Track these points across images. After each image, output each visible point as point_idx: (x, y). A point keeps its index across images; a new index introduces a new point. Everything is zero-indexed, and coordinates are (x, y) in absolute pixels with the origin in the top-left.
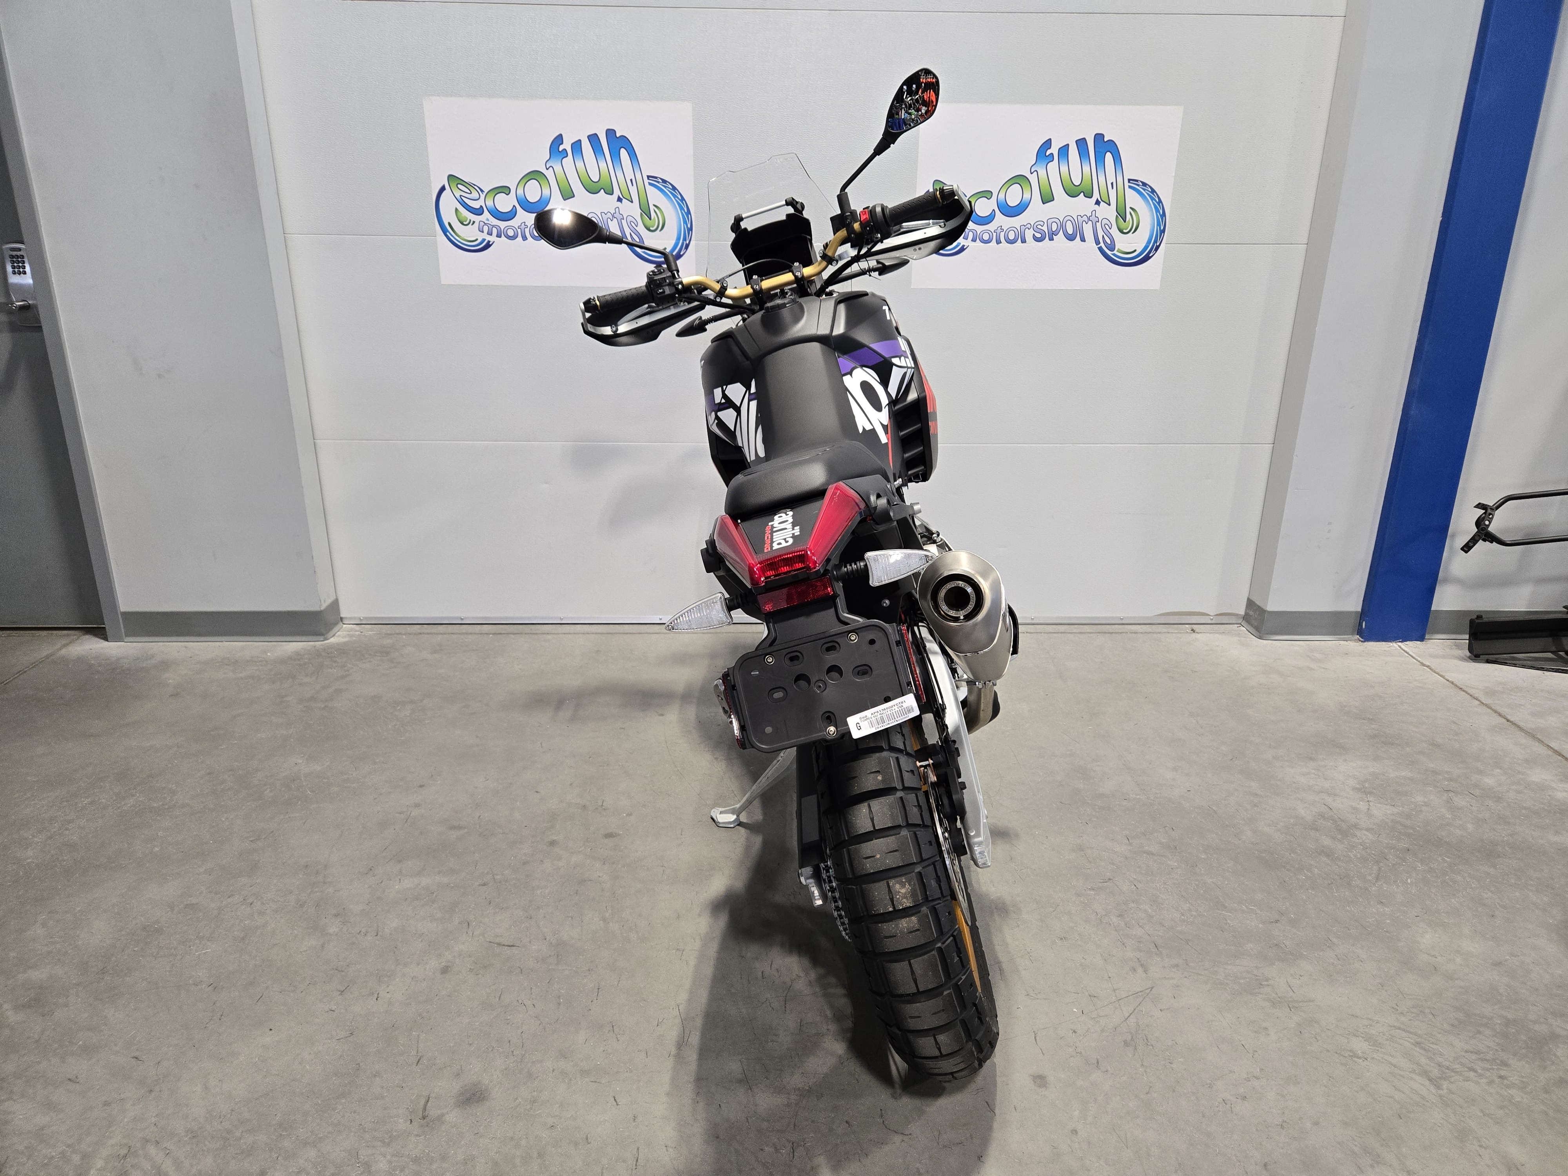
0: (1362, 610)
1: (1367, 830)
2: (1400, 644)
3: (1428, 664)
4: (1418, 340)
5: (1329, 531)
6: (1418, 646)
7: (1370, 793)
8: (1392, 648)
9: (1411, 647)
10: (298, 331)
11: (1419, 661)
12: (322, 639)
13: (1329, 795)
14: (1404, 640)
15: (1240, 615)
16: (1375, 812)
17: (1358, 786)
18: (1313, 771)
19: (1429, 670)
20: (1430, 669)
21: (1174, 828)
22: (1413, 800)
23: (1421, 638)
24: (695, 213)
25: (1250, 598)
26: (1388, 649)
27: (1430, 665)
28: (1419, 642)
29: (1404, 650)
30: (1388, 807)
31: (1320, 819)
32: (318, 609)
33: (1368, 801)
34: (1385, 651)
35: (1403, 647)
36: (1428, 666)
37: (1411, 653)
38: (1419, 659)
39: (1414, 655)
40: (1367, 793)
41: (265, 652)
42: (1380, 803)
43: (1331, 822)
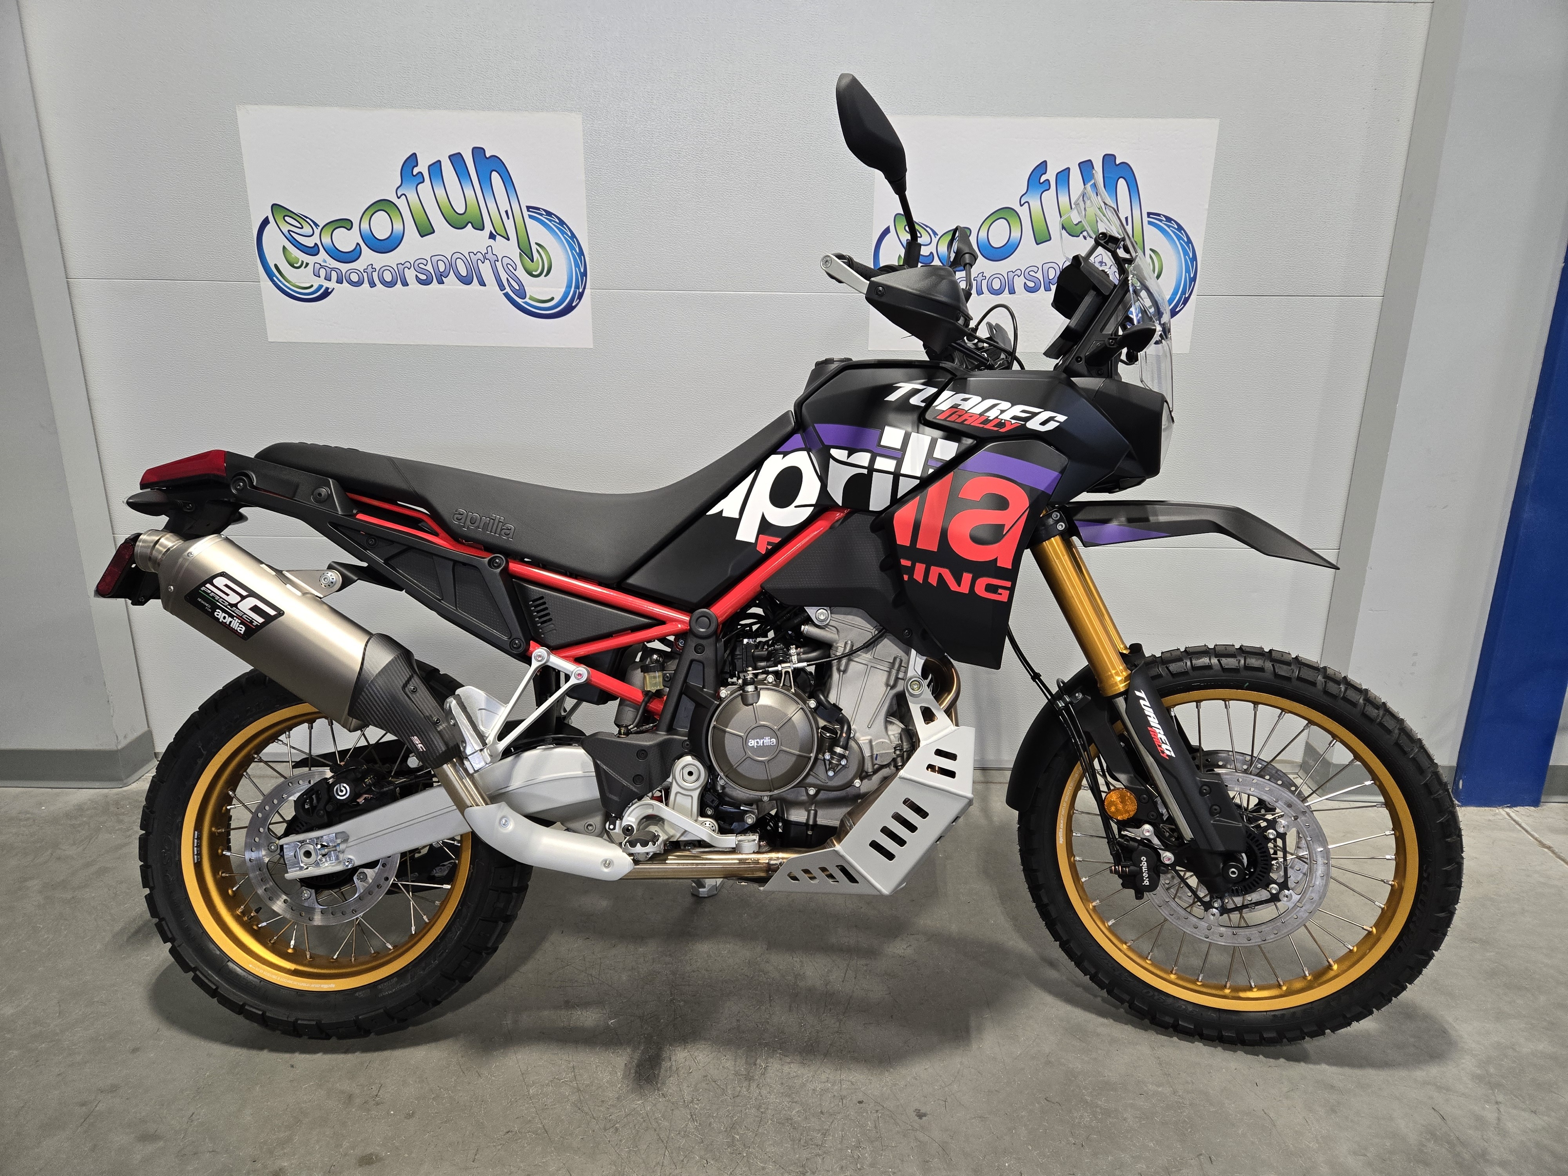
0: (1457, 765)
1: (1503, 1164)
2: (1508, 810)
3: (1547, 843)
4: (1532, 422)
5: (1414, 664)
6: (1532, 813)
7: (1499, 1085)
8: (1499, 817)
9: (1522, 814)
10: (89, 400)
11: (1536, 839)
12: (121, 786)
13: (1439, 1088)
14: (1514, 804)
15: (1296, 762)
16: (1509, 1125)
17: (1479, 1072)
18: (1412, 1040)
19: (1551, 854)
20: (1553, 852)
21: (1213, 1158)
22: (1562, 1100)
23: (1536, 803)
24: (590, 254)
25: (1310, 742)
26: (1494, 818)
27: (1551, 845)
28: (1532, 808)
29: (1514, 821)
30: (1526, 1115)
31: (1428, 1140)
32: (115, 748)
33: (1497, 1103)
34: (1490, 820)
35: (1512, 815)
36: (1549, 848)
37: (1523, 825)
38: (1536, 835)
39: (1529, 829)
40: (1494, 1086)
41: (40, 804)
42: (1515, 1107)
43: (1447, 1146)
